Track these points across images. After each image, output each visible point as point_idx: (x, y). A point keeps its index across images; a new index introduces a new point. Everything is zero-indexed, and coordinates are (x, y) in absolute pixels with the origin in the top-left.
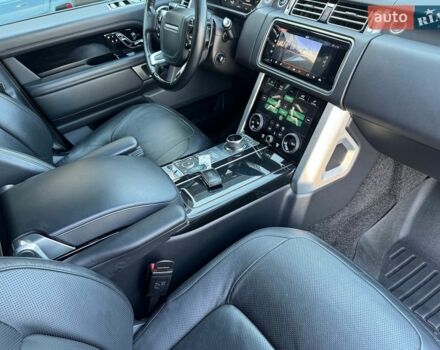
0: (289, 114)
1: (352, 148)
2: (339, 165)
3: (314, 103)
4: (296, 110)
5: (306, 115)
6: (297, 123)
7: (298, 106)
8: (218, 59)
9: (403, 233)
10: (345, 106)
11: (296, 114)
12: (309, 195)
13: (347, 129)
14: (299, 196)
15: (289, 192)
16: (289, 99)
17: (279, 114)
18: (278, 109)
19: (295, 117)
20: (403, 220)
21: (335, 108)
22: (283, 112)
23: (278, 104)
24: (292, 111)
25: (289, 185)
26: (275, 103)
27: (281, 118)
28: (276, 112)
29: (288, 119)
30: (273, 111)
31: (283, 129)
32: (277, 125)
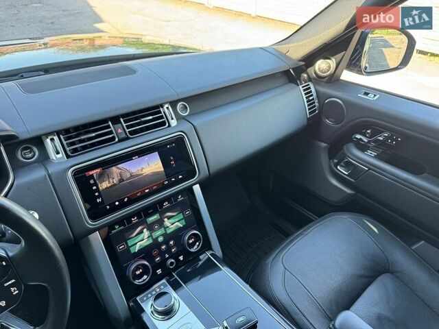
0: (166, 228)
3: (180, 198)
5: (182, 211)
6: (180, 225)
7: (169, 214)
11: (172, 221)
16: (155, 217)
17: (155, 240)
18: (150, 236)
19: (173, 223)
22: (158, 233)
23: (146, 233)
24: (167, 222)
26: (141, 237)
28: (151, 241)
29: (169, 231)
30: (148, 243)
31: (172, 243)
32: (163, 247)
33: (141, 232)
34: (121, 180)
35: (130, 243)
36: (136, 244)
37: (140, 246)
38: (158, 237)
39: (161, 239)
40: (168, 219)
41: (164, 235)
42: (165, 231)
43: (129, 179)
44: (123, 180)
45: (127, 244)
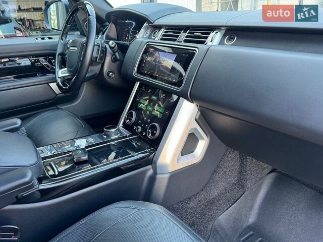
1: (203, 138)
2: (192, 152)
4: (159, 106)
7: (160, 103)
8: (108, 74)
9: (252, 219)
10: (192, 99)
11: (158, 108)
12: (167, 176)
13: (196, 120)
14: (158, 176)
15: (150, 172)
16: (154, 98)
17: (147, 110)
19: (157, 111)
20: (251, 208)
21: (186, 101)
22: (150, 108)
23: (147, 103)
24: (156, 107)
25: (150, 167)
26: (145, 102)
27: (148, 113)
28: (145, 109)
29: (153, 113)
30: (143, 108)
31: (149, 121)
33: (146, 100)
37: (141, 106)
41: (151, 112)
42: (152, 110)
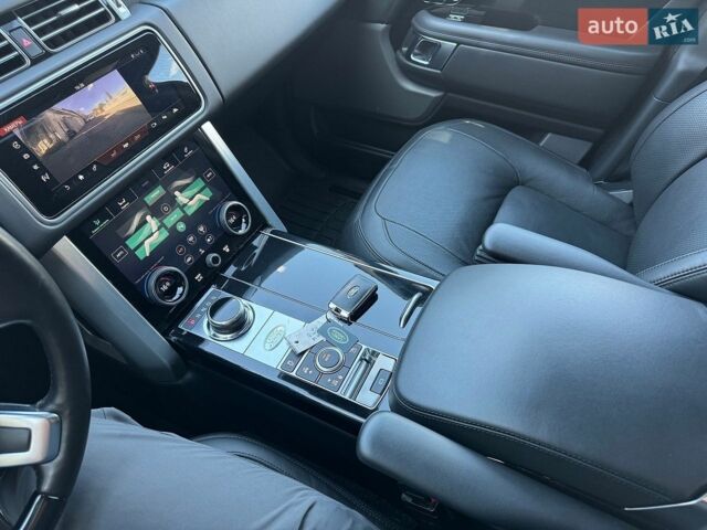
0: (183, 207)
3: (188, 152)
4: (182, 189)
5: (199, 174)
6: (204, 197)
11: (188, 193)
16: (155, 195)
18: (162, 226)
19: (192, 197)
24: (181, 198)
29: (190, 212)
30: (162, 238)
32: (191, 239)
33: (143, 223)
34: (71, 134)
35: (132, 244)
36: (142, 243)
37: (151, 245)
38: (175, 225)
39: (181, 227)
40: (181, 192)
41: (185, 219)
42: (184, 212)
43: (84, 128)
44: (75, 133)
45: (126, 247)
